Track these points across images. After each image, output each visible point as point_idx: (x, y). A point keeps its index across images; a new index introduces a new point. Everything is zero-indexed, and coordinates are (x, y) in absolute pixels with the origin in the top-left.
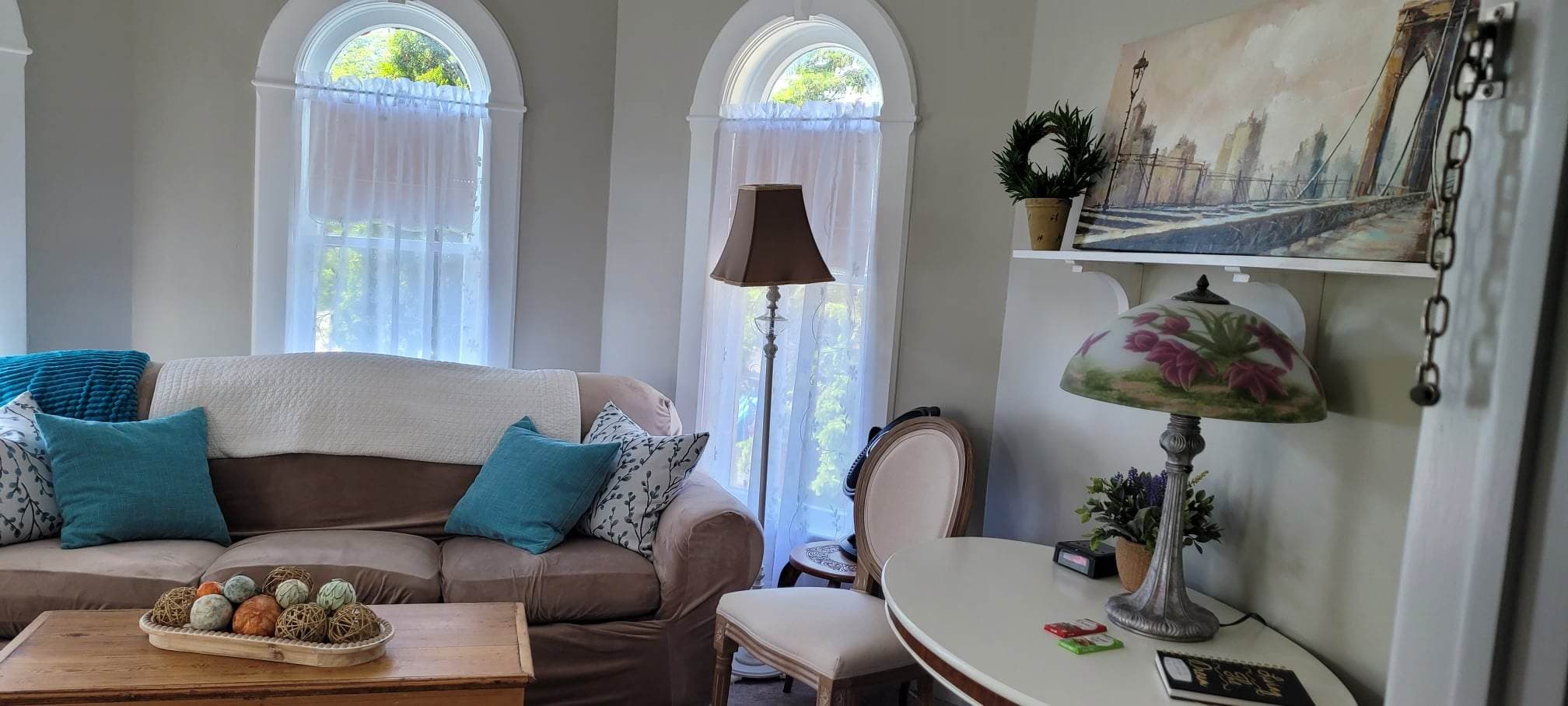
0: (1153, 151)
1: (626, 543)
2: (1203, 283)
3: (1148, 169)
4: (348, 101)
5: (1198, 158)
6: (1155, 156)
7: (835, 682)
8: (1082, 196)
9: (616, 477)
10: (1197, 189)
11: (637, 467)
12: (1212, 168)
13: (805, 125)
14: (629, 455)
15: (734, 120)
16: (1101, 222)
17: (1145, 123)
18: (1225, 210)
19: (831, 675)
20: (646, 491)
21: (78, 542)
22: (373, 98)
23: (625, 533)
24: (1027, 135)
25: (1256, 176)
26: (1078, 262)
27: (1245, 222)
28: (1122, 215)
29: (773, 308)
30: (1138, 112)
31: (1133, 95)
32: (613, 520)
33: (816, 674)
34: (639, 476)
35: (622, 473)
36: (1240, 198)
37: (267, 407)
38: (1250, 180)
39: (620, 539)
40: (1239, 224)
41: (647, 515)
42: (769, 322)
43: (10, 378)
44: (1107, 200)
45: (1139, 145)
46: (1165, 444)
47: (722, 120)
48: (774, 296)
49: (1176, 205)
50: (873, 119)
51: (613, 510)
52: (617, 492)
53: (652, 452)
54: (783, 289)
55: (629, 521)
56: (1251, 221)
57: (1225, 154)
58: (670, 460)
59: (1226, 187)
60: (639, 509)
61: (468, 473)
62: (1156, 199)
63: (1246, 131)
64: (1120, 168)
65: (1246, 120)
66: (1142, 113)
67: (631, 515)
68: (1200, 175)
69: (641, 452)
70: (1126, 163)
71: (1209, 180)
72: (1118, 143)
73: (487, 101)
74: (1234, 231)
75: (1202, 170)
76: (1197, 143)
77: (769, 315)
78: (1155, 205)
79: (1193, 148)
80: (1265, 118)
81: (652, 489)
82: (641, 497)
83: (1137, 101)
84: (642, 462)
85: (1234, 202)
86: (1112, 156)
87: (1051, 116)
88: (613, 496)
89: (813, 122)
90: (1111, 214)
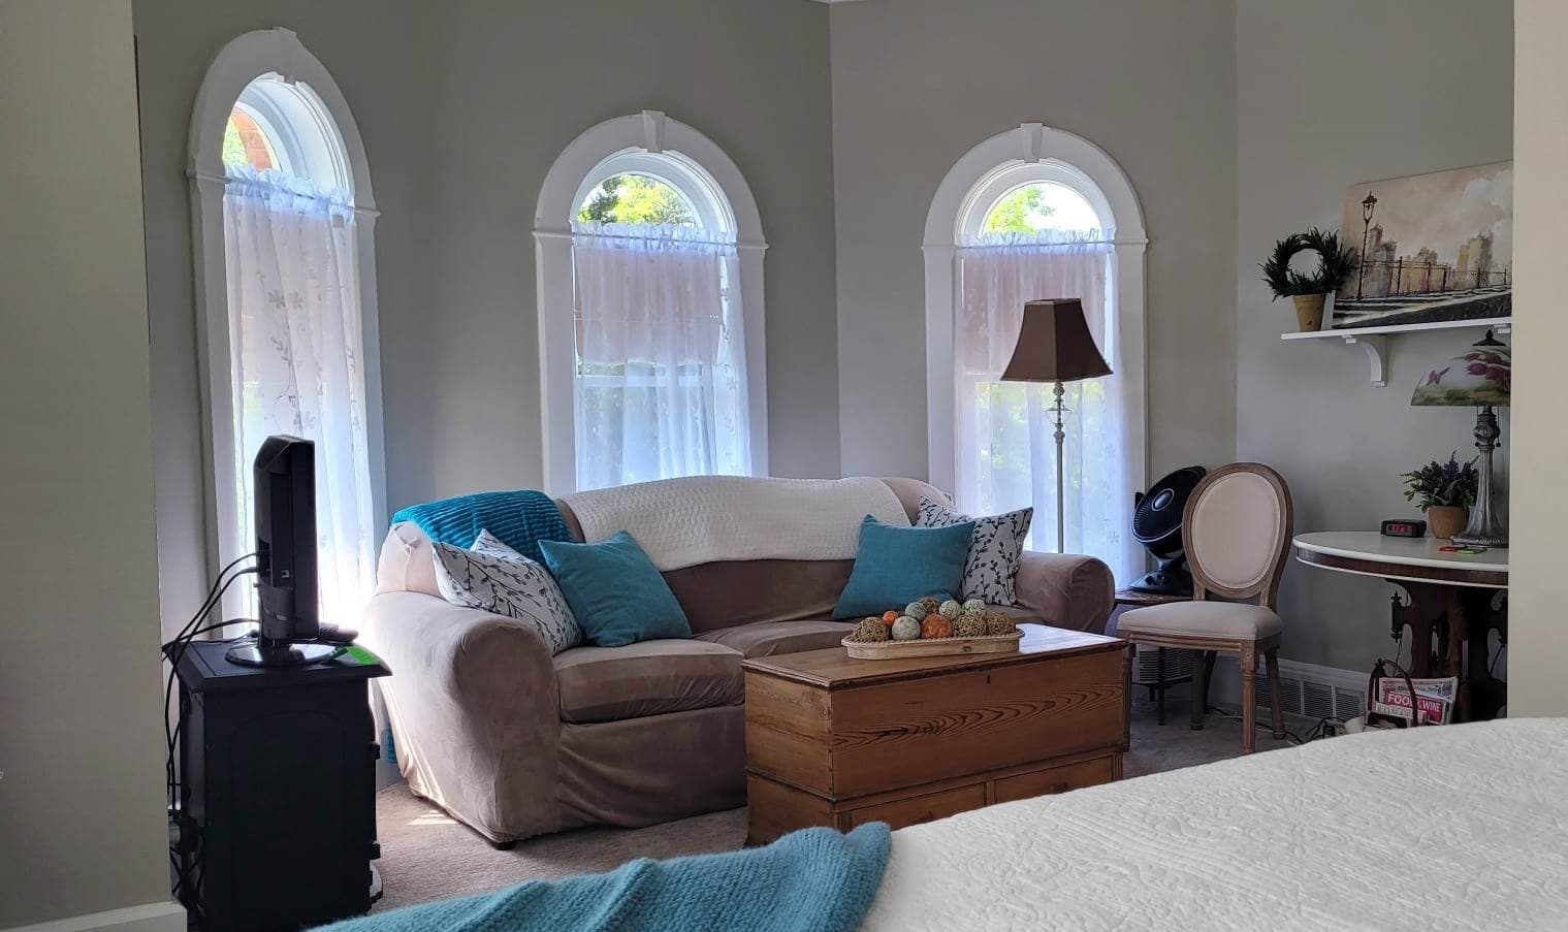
0: (1397, 258)
1: (1000, 601)
2: (1489, 334)
3: (1396, 271)
4: (619, 247)
5: (1440, 261)
6: (1400, 262)
7: (1256, 641)
8: (1334, 292)
9: (974, 550)
10: (1445, 282)
11: (989, 541)
12: (1454, 268)
13: (1042, 249)
14: (978, 532)
15: (971, 248)
16: (1357, 308)
17: (1385, 239)
18: (1472, 293)
19: (1252, 637)
20: (1003, 557)
21: (625, 641)
22: (640, 242)
23: (997, 593)
24: (1287, 250)
25: (1492, 270)
26: (1354, 336)
27: (1490, 299)
28: (1380, 302)
29: (1059, 401)
30: (1375, 233)
31: (1367, 222)
32: (985, 584)
33: (1237, 641)
34: (994, 547)
35: (979, 546)
36: (1482, 285)
37: (674, 525)
38: (1488, 273)
39: (993, 599)
40: (1485, 300)
41: (1009, 577)
42: (1056, 413)
43: (452, 521)
44: (1360, 293)
45: (1382, 255)
46: (1481, 433)
47: (958, 248)
48: (1060, 391)
49: (1428, 292)
50: (1108, 242)
51: (982, 576)
52: (980, 562)
53: (996, 528)
54: (1065, 385)
55: (998, 583)
56: (1495, 298)
57: (1463, 259)
58: (1013, 532)
59: (1470, 279)
60: (1004, 573)
61: (847, 565)
62: (1409, 288)
63: (1478, 244)
64: (1367, 270)
65: (1476, 237)
66: (1380, 233)
67: (999, 577)
68: (1445, 273)
69: (986, 529)
70: (1372, 267)
71: (1454, 276)
72: (1360, 253)
73: (735, 241)
74: (1482, 305)
75: (1446, 270)
76: (1436, 251)
77: (1056, 407)
78: (1408, 293)
79: (1434, 255)
80: (1492, 235)
81: (1007, 556)
82: (1002, 562)
83: (1372, 225)
84: (992, 536)
85: (1478, 287)
86: (1357, 263)
87: (1305, 237)
88: (977, 567)
89: (1051, 247)
90: (1365, 302)
